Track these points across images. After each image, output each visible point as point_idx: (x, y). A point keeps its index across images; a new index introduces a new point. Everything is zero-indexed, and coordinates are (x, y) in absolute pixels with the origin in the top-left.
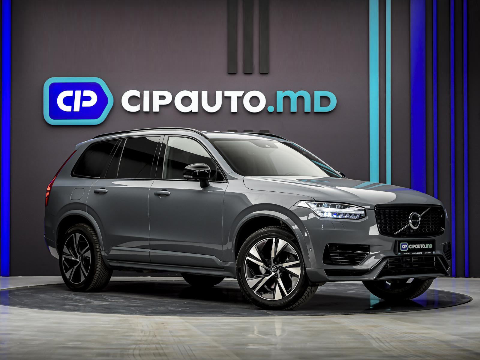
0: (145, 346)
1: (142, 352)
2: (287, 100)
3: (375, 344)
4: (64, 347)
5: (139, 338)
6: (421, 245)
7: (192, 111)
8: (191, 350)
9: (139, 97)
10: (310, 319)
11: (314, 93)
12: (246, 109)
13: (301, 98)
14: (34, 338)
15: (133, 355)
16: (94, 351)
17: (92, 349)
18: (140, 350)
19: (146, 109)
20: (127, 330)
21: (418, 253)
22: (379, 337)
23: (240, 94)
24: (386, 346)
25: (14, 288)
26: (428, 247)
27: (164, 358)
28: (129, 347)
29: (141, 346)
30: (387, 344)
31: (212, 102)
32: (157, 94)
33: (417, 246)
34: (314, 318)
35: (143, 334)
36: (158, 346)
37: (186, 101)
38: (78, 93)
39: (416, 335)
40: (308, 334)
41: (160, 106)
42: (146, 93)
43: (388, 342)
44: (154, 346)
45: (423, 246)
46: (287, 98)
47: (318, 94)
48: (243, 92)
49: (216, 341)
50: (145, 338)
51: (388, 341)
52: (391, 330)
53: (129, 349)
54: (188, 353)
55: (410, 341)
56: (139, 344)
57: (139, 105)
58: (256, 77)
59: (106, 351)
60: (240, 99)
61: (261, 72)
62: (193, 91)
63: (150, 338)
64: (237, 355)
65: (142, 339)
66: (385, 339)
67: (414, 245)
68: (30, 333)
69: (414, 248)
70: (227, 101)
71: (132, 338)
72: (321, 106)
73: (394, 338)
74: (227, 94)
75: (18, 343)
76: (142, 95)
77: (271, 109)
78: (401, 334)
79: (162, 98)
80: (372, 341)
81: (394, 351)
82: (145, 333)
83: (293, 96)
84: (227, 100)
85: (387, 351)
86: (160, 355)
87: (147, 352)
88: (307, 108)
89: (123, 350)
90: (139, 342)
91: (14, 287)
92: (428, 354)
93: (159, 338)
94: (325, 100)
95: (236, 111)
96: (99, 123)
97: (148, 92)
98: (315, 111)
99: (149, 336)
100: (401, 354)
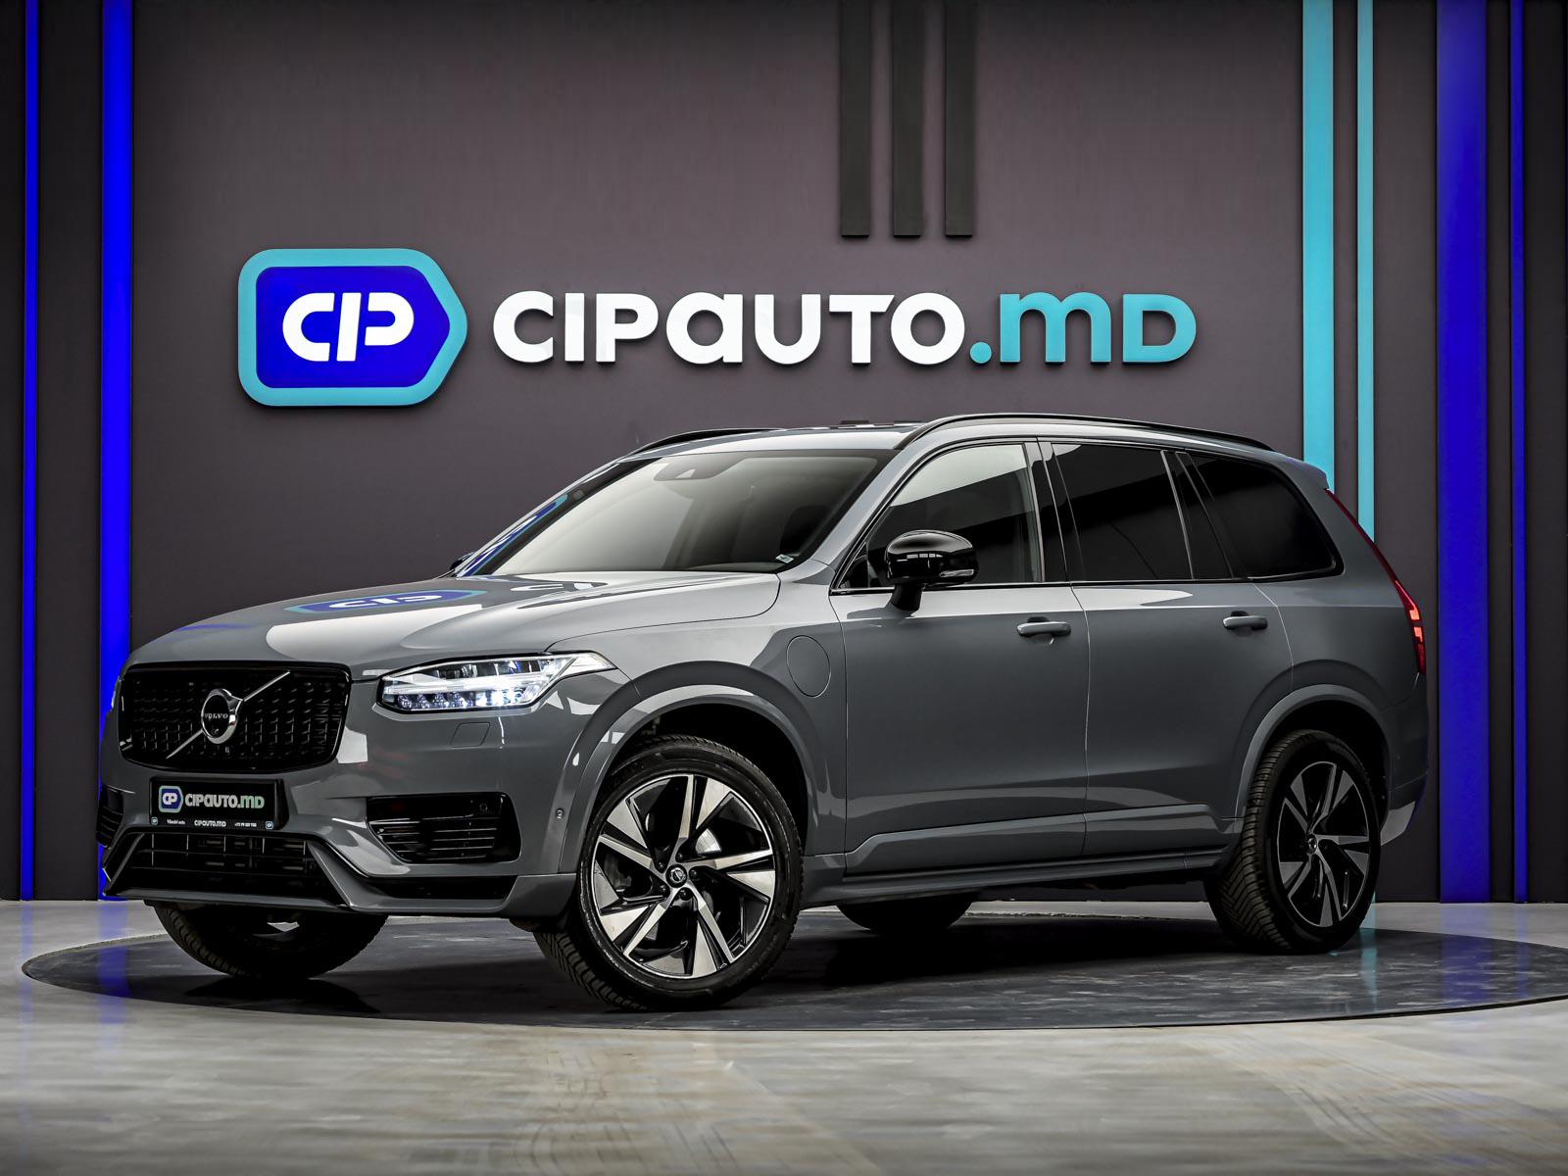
0: (571, 1128)
1: (561, 1147)
2: (1032, 322)
3: (1321, 1121)
4: (306, 1132)
5: (551, 1102)
6: (223, 796)
7: (725, 360)
8: (722, 1141)
9: (551, 314)
10: (1110, 1041)
11: (1121, 302)
12: (900, 354)
13: (1078, 318)
14: (211, 1101)
15: (532, 1156)
16: (405, 1142)
17: (397, 1136)
18: (554, 1139)
19: (574, 352)
20: (511, 1075)
21: (212, 823)
22: (1333, 1097)
23: (881, 303)
24: (1356, 1125)
25: (143, 938)
26: (247, 807)
27: (634, 1166)
28: (519, 1130)
29: (556, 1127)
30: (1361, 1122)
31: (788, 329)
32: (608, 303)
33: (212, 801)
34: (1121, 1035)
35: (564, 1089)
36: (613, 1127)
37: (705, 326)
38: (351, 301)
39: (1459, 1090)
40: (1104, 1088)
41: (619, 343)
42: (575, 302)
43: (1364, 1115)
44: (599, 1127)
45: (231, 801)
46: (1033, 318)
47: (1135, 305)
48: (890, 298)
49: (802, 1111)
50: (568, 1102)
51: (1365, 1111)
52: (1373, 1073)
53: (519, 1137)
54: (710, 1151)
55: (1437, 1111)
56: (553, 1121)
57: (551, 340)
58: (932, 249)
59: (442, 1145)
60: (881, 322)
61: (948, 233)
62: (726, 296)
63: (587, 1101)
64: (872, 1155)
65: (559, 1105)
66: (1356, 1105)
67: (201, 796)
68: (194, 1085)
69: (202, 804)
70: (837, 325)
71: (528, 1101)
72: (1144, 344)
73: (1383, 1100)
74: (838, 303)
75: (157, 1119)
76: (560, 307)
77: (981, 353)
78: (1408, 1087)
79: (626, 316)
80: (1313, 1112)
81: (1384, 1142)
82: (569, 1086)
83: (1055, 310)
84: (837, 323)
85: (1359, 1142)
86: (618, 1155)
87: (575, 1145)
88: (1101, 351)
89: (501, 1141)
90: (551, 1115)
91: (141, 935)
92: (1496, 1154)
93: (616, 1101)
94: (1158, 323)
95: (867, 360)
96: (421, 400)
97: (580, 297)
98: (1125, 360)
99: (583, 1095)
100: (1407, 1153)
